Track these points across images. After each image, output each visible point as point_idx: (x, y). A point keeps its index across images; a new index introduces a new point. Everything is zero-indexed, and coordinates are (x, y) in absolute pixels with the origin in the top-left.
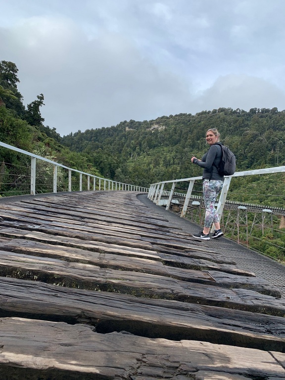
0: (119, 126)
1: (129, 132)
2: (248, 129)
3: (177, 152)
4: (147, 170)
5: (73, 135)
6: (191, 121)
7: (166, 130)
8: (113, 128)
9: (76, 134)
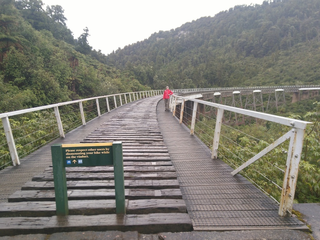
0: (150, 38)
1: (160, 42)
2: (263, 20)
3: (202, 52)
4: (179, 72)
5: (115, 52)
6: (211, 23)
7: (190, 34)
8: (146, 40)
9: (117, 51)
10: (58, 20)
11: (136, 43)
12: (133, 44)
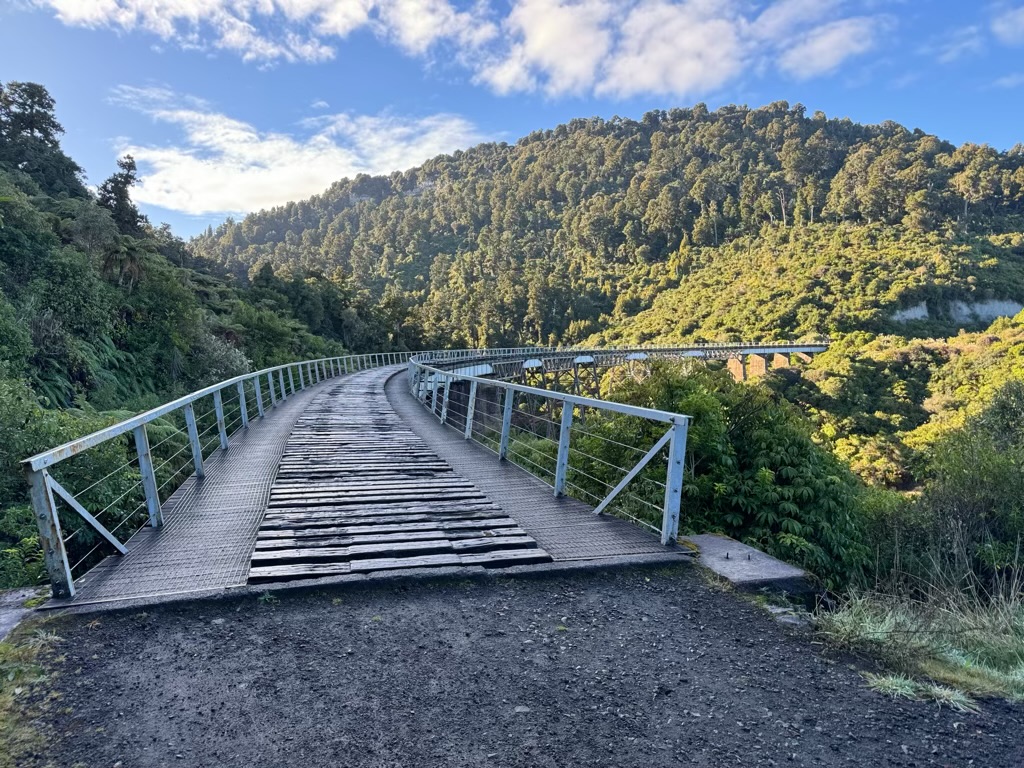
0: (330, 194)
1: (360, 208)
5: (214, 233)
8: (315, 200)
9: (222, 230)
10: (32, 131)
11: (285, 206)
12: (274, 209)
